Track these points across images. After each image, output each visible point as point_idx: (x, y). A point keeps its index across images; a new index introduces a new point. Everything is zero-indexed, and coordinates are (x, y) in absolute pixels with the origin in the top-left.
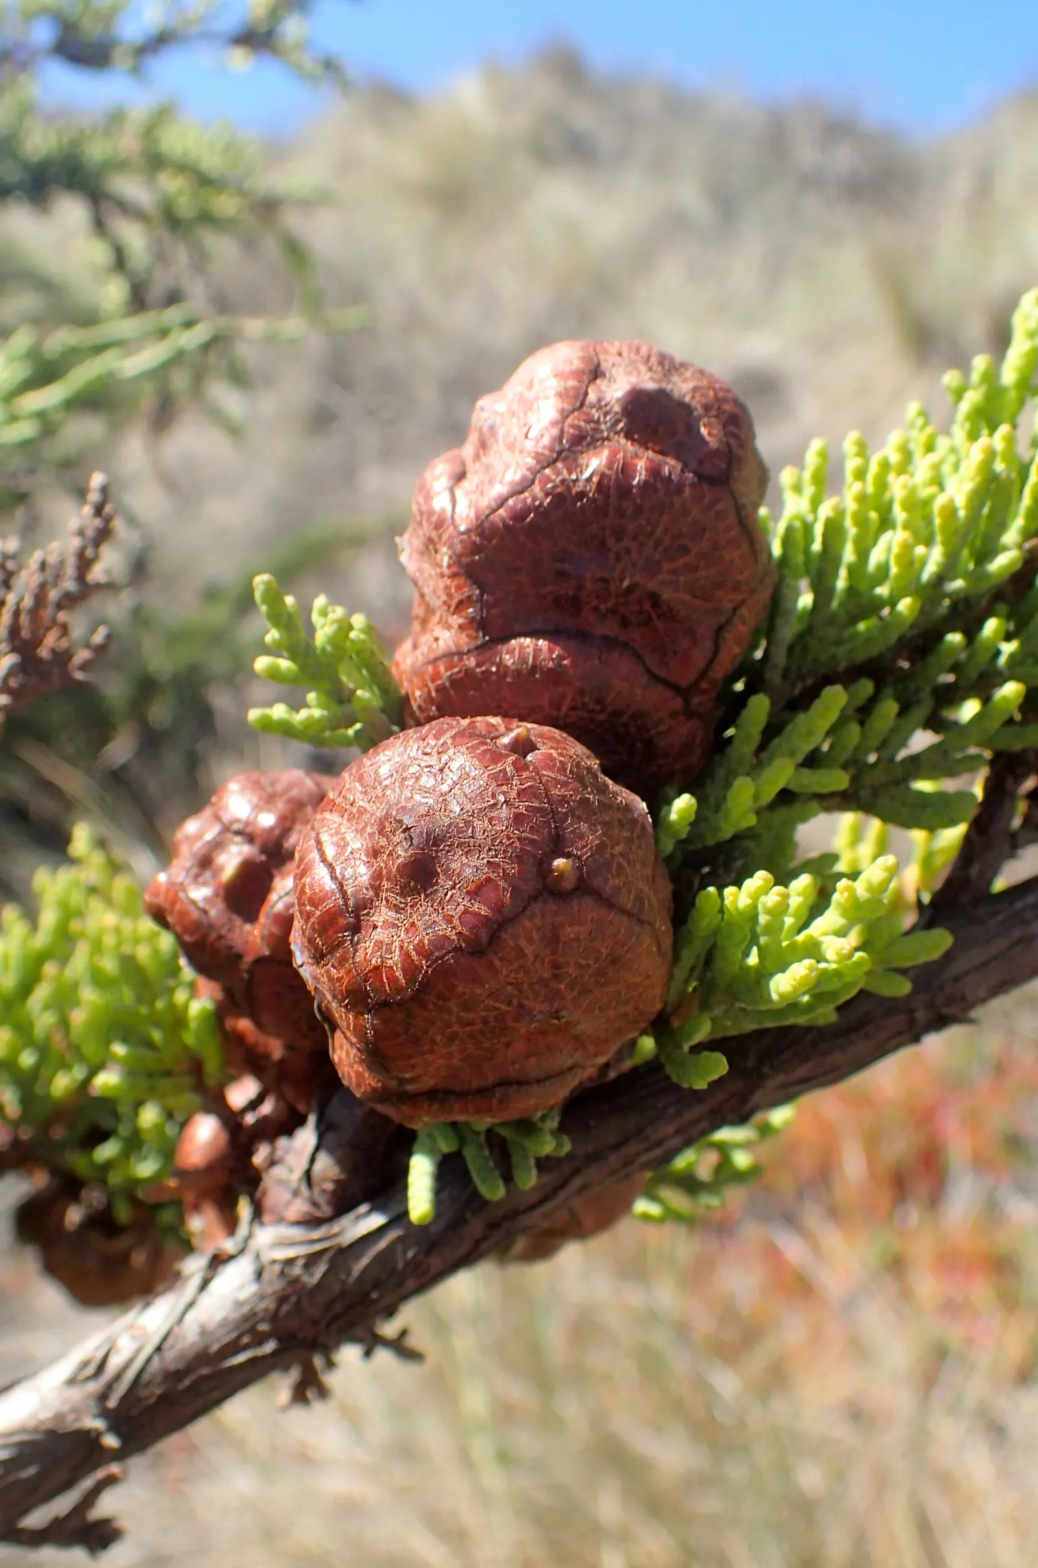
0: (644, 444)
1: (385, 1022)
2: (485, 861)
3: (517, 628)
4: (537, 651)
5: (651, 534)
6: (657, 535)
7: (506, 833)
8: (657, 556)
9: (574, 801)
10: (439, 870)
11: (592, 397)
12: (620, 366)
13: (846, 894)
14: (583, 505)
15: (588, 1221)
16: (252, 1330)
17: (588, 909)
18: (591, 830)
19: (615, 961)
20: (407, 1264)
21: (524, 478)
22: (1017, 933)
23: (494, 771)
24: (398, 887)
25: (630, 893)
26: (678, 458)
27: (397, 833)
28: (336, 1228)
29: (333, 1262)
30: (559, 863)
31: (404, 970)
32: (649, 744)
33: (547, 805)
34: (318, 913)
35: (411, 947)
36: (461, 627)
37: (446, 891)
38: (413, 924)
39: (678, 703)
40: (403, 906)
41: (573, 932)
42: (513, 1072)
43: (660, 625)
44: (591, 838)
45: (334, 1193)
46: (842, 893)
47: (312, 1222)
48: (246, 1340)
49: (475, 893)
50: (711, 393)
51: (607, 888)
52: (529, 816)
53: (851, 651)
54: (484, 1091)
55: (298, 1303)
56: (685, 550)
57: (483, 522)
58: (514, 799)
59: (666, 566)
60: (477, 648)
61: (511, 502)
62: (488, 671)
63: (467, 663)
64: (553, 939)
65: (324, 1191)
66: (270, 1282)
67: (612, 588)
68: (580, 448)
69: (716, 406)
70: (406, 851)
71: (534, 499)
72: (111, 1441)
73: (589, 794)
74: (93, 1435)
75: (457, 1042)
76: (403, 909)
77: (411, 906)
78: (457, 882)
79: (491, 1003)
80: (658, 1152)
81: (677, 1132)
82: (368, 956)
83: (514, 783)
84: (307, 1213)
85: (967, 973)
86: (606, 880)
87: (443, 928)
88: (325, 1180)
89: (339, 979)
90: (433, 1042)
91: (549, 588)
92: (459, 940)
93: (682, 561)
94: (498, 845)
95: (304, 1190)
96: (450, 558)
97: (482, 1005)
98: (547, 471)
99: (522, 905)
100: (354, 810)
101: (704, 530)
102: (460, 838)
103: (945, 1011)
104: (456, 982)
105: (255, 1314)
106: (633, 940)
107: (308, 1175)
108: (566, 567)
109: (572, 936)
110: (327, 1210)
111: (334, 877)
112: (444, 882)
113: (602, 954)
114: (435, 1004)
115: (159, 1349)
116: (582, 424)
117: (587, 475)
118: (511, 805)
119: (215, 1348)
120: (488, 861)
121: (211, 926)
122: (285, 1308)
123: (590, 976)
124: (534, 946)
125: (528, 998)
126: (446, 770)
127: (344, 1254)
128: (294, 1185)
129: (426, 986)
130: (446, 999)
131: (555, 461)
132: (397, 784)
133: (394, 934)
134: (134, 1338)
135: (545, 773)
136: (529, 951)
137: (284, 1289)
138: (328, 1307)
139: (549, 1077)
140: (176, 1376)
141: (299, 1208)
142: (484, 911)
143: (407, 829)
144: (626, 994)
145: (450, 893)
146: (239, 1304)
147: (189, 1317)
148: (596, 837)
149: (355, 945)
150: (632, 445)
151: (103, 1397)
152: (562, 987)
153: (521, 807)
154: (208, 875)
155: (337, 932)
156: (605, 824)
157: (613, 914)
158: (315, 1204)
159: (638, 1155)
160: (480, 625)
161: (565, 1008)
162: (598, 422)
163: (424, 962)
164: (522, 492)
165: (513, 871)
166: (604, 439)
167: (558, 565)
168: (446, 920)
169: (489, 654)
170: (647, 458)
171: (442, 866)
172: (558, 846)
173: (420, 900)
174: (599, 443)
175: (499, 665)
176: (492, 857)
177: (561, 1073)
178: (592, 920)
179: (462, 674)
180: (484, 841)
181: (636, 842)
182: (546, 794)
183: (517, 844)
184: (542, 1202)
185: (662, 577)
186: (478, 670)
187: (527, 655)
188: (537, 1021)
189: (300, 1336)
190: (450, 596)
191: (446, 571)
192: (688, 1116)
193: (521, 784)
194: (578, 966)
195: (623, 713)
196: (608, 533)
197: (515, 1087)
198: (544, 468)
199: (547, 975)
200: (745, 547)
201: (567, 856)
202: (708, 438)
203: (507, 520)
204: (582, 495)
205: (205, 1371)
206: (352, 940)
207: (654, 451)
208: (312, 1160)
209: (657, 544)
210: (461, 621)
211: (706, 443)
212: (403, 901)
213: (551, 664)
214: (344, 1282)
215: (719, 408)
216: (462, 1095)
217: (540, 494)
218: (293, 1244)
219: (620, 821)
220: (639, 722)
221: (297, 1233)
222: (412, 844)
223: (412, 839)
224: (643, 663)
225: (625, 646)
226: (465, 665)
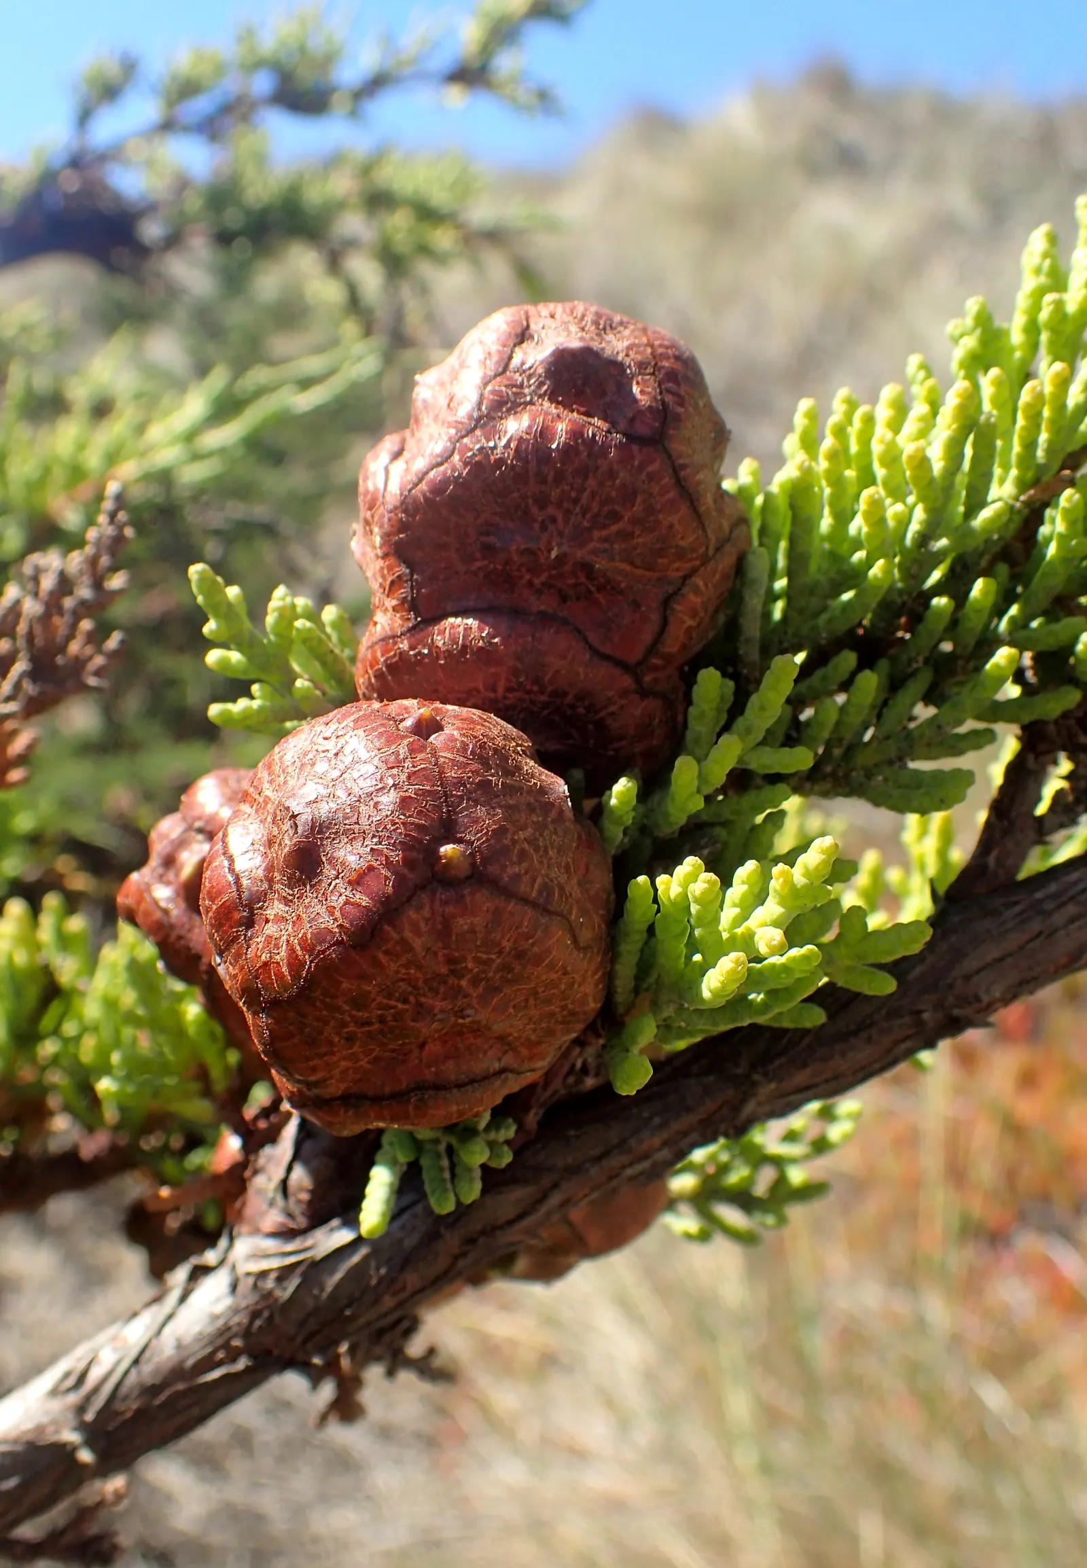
0: (567, 406)
1: (277, 1021)
2: (369, 848)
3: (449, 608)
4: (468, 629)
5: (576, 501)
6: (584, 501)
7: (391, 818)
8: (586, 524)
9: (471, 783)
10: (324, 859)
11: (516, 361)
12: (550, 328)
13: (781, 880)
14: (502, 473)
15: (593, 1238)
16: (226, 1346)
17: (484, 901)
18: (488, 814)
19: (520, 955)
20: (381, 1280)
21: (445, 449)
22: (1036, 925)
23: (387, 753)
24: (285, 878)
25: (534, 881)
26: (605, 419)
27: (286, 821)
28: (309, 1242)
29: (305, 1277)
30: (447, 849)
31: (290, 965)
32: (601, 725)
33: (440, 788)
34: (214, 907)
35: (296, 941)
36: (394, 609)
37: (330, 881)
38: (299, 917)
39: (627, 681)
40: (291, 898)
41: (466, 924)
42: (429, 1075)
43: (601, 597)
44: (487, 822)
45: (310, 1203)
46: (777, 879)
47: (287, 1234)
48: (221, 1355)
49: (357, 882)
50: (649, 350)
51: (505, 876)
52: (418, 800)
53: (830, 621)
54: (399, 1096)
55: (270, 1319)
56: (615, 517)
57: (406, 497)
58: (404, 782)
59: (596, 534)
60: (410, 630)
61: (432, 474)
62: (420, 653)
63: (401, 646)
64: (444, 931)
65: (299, 1202)
66: (245, 1297)
67: (542, 560)
68: (500, 414)
69: (653, 363)
70: (291, 840)
71: (454, 470)
72: (86, 1456)
73: (492, 775)
74: (69, 1448)
75: (358, 1043)
76: (291, 901)
77: (298, 898)
78: (340, 871)
79: (385, 1001)
80: (645, 1165)
81: (665, 1144)
82: (259, 952)
83: (406, 765)
84: (283, 1225)
85: (977, 972)
86: (504, 867)
87: (327, 922)
88: (301, 1189)
89: (235, 976)
90: (331, 1043)
91: (478, 564)
92: (340, 933)
93: (614, 528)
94: (382, 831)
95: (280, 1201)
96: (382, 537)
97: (375, 1003)
98: (465, 440)
99: (407, 895)
100: (261, 800)
101: (634, 493)
102: (345, 824)
103: (956, 1012)
104: (341, 979)
105: (229, 1329)
106: (539, 933)
107: (284, 1185)
108: (492, 540)
109: (465, 927)
110: (302, 1222)
111: (232, 870)
112: (329, 871)
113: (505, 947)
114: (323, 1002)
115: (136, 1362)
116: (504, 389)
117: (504, 441)
118: (400, 788)
119: (190, 1362)
120: (372, 849)
121: (172, 927)
122: (258, 1323)
123: (494, 972)
124: (423, 939)
125: (425, 996)
126: (341, 754)
127: (315, 1269)
128: (271, 1195)
129: (312, 981)
130: (334, 997)
131: (472, 430)
132: (297, 771)
133: (283, 927)
134: (115, 1350)
135: (443, 754)
136: (417, 943)
137: (257, 1303)
138: (302, 1323)
139: (472, 1082)
140: (151, 1390)
141: (274, 1219)
142: (364, 901)
143: (294, 816)
144: (544, 992)
145: (333, 884)
146: (215, 1317)
147: (167, 1330)
148: (494, 821)
149: (248, 941)
150: (556, 408)
151: (81, 1409)
152: (464, 983)
153: (410, 791)
154: (171, 875)
155: (232, 928)
156: (508, 808)
157: (512, 904)
158: (290, 1215)
159: (624, 1167)
160: (411, 605)
161: (470, 1006)
162: (521, 386)
163: (307, 957)
164: (441, 464)
165: (397, 859)
166: (526, 404)
167: (484, 539)
168: (329, 912)
169: (422, 634)
170: (570, 420)
171: (327, 854)
172: (448, 831)
173: (306, 891)
174: (520, 409)
175: (432, 646)
176: (376, 845)
177: (486, 1077)
178: (488, 911)
179: (397, 658)
180: (368, 827)
181: (551, 827)
182: (441, 778)
183: (402, 830)
184: (521, 1216)
185: (591, 546)
186: (412, 653)
187: (456, 635)
188: (438, 1020)
189: (276, 1352)
190: (383, 577)
191: (379, 552)
192: (676, 1126)
193: (414, 766)
194: (478, 961)
195: (565, 694)
196: (530, 501)
197: (431, 1092)
198: (463, 437)
199: (444, 970)
200: (684, 509)
201: (459, 841)
202: (639, 396)
203: (428, 494)
204: (500, 462)
205: (180, 1386)
206: (245, 935)
207: (579, 413)
208: (290, 1169)
209: (584, 512)
210: (394, 602)
211: (636, 401)
212: (291, 892)
213: (481, 643)
214: (316, 1298)
215: (656, 364)
216: (376, 1099)
217: (459, 465)
218: (267, 1256)
219: (529, 804)
220: (587, 703)
221: (271, 1244)
222: (296, 832)
223: (296, 826)
224: (585, 640)
225: (565, 622)
226: (399, 648)
